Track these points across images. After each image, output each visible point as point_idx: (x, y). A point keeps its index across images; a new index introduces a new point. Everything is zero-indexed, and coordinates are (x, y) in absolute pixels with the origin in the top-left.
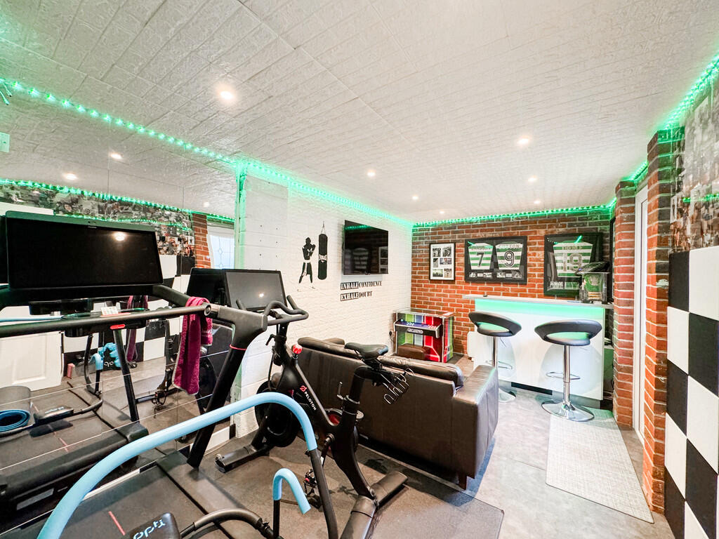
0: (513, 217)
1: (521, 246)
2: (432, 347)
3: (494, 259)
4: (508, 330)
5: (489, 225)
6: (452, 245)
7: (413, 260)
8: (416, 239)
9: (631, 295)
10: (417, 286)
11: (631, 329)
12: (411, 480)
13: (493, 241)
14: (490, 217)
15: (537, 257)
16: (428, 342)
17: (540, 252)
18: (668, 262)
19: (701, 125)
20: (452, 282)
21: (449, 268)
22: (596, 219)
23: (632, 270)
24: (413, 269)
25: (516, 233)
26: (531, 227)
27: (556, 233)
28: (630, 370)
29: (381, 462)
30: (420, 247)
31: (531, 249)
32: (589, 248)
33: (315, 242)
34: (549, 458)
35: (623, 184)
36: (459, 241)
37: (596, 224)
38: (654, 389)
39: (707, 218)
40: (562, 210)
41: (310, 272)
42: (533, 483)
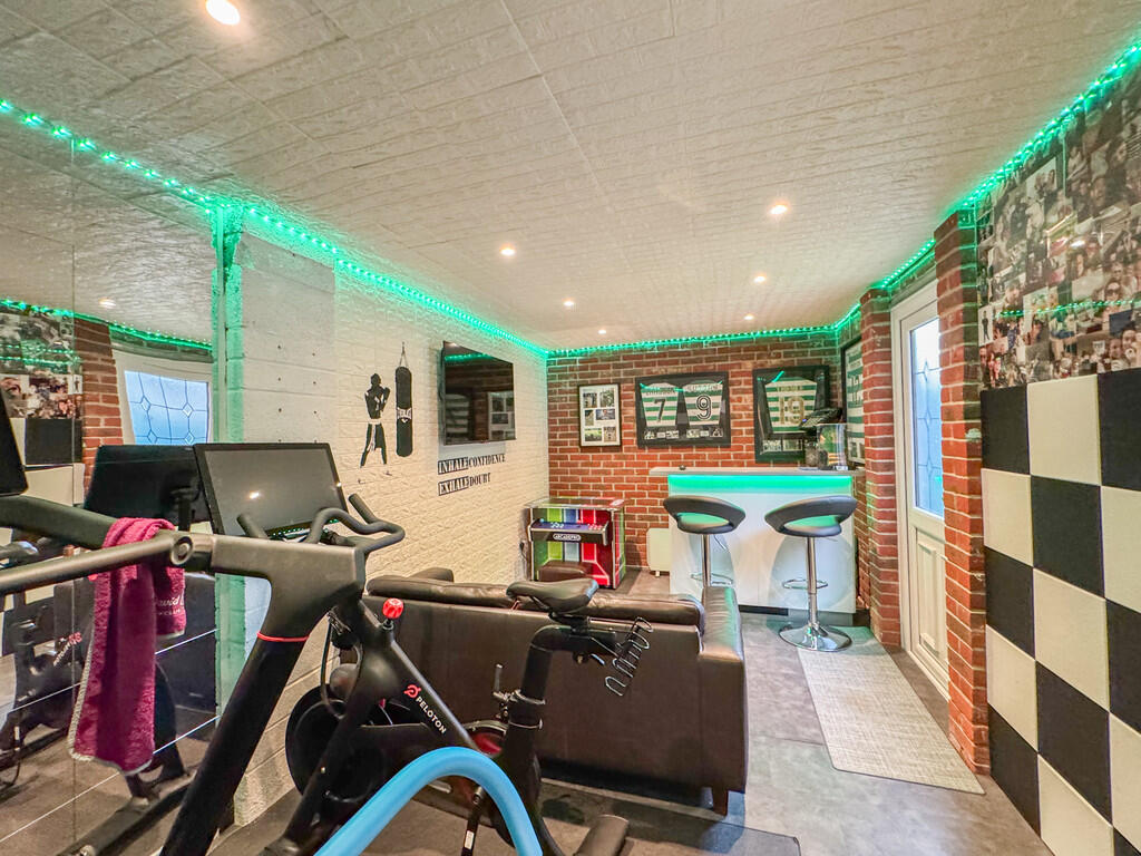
0: (706, 341)
1: (720, 387)
2: (595, 561)
3: (682, 408)
4: (726, 522)
5: (672, 354)
6: (615, 387)
7: (550, 414)
8: (553, 377)
9: (891, 455)
10: (560, 458)
11: (893, 504)
12: (638, 824)
13: (678, 379)
14: (672, 342)
15: (743, 403)
16: (589, 555)
17: (747, 396)
18: (978, 403)
19: (1042, 200)
20: (618, 448)
21: (612, 426)
22: (819, 346)
23: (891, 419)
24: (551, 429)
25: (711, 366)
26: (733, 358)
27: (768, 366)
28: (894, 565)
29: (567, 800)
30: (561, 392)
31: (735, 392)
32: (812, 388)
33: (389, 382)
34: (823, 723)
35: (874, 292)
36: (625, 381)
37: (819, 353)
38: (969, 592)
39: (1063, 335)
40: (775, 332)
41: (380, 443)
42: (816, 772)
